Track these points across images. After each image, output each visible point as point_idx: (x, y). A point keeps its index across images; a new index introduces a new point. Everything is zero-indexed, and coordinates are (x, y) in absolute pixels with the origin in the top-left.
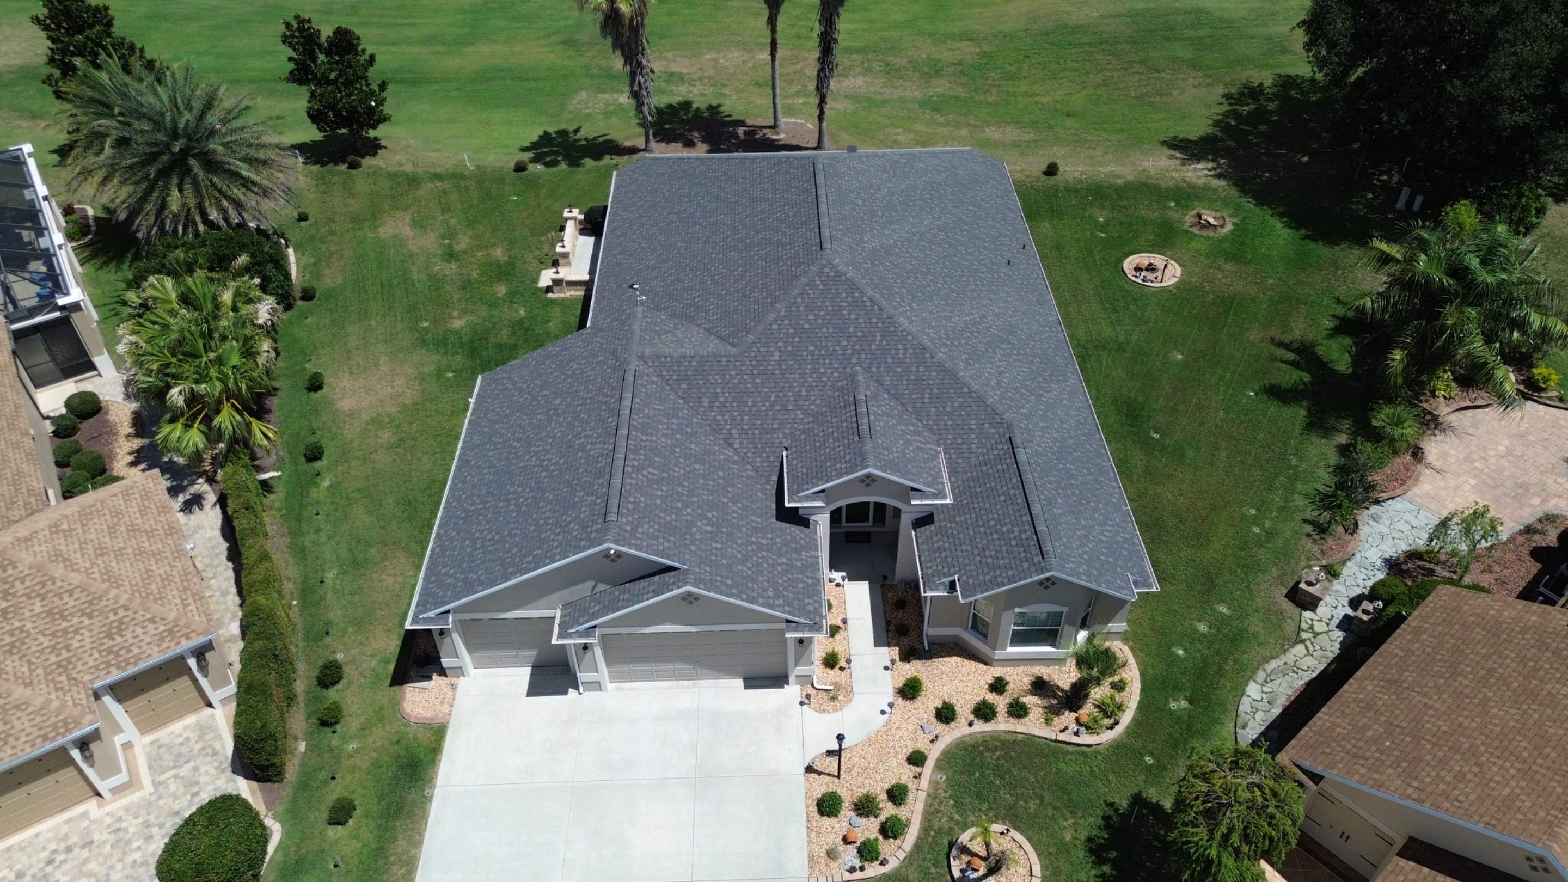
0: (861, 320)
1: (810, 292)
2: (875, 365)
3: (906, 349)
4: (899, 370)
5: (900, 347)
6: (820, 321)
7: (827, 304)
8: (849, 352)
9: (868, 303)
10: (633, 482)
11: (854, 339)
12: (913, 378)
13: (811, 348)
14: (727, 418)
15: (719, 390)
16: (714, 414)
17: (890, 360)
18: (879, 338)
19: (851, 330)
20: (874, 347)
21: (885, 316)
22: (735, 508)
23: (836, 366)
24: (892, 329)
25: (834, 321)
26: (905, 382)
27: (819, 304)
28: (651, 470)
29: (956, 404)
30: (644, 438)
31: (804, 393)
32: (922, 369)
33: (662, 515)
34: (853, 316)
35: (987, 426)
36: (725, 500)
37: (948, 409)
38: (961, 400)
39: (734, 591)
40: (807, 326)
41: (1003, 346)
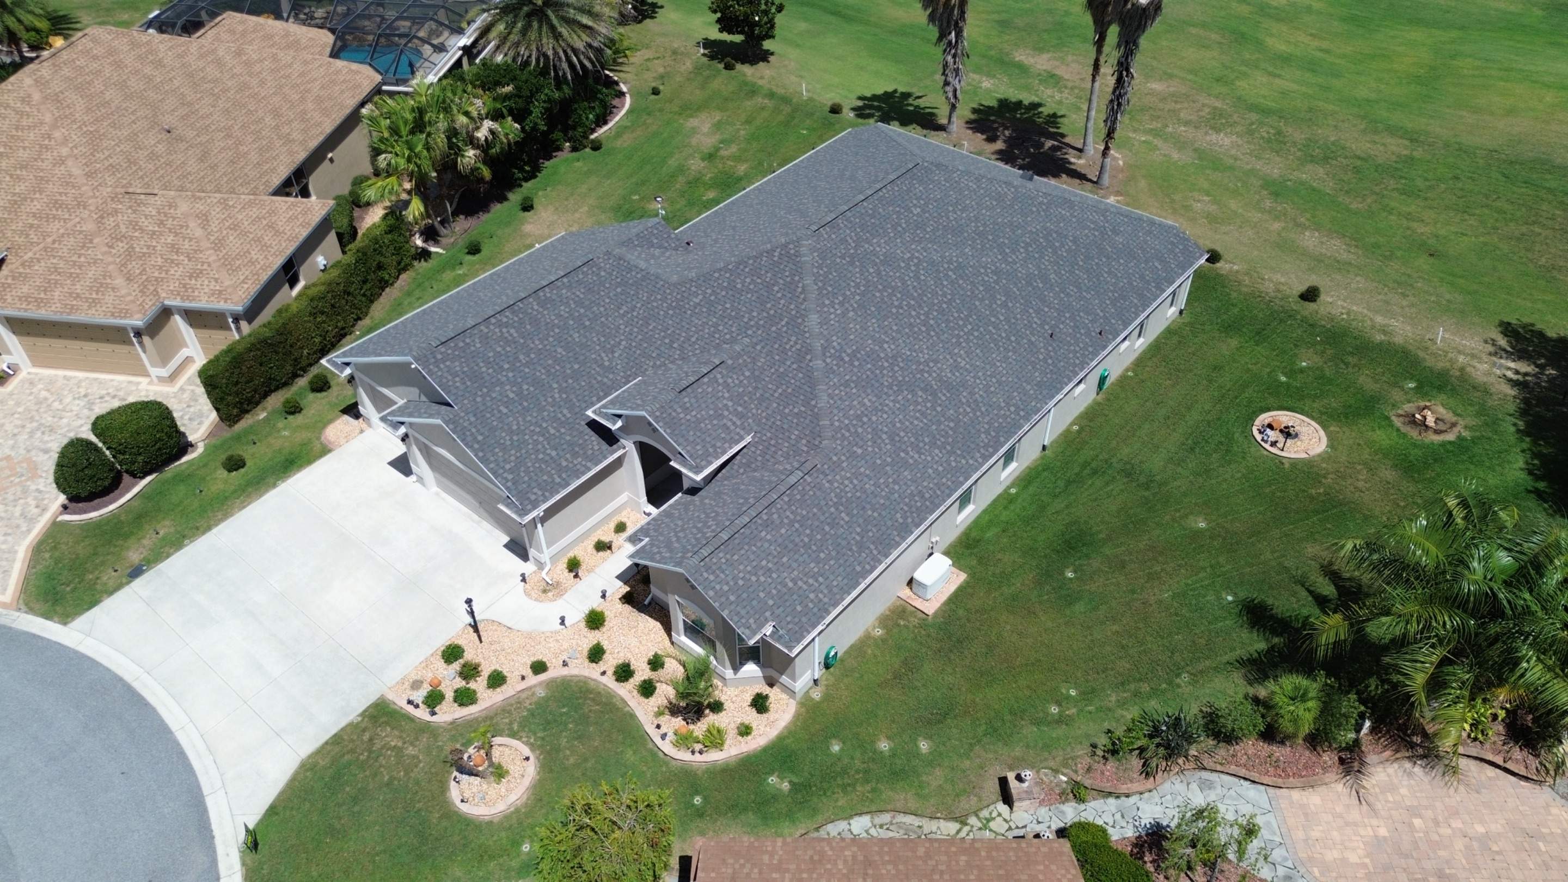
0: (782, 302)
1: (765, 259)
2: (763, 344)
3: (796, 343)
4: (777, 358)
5: (793, 338)
6: (752, 287)
7: (769, 275)
8: (752, 323)
9: (800, 290)
10: (486, 330)
11: (765, 314)
12: (781, 370)
13: (728, 306)
17: (776, 346)
18: (783, 323)
19: (769, 306)
20: (774, 329)
21: (803, 307)
22: (557, 396)
23: (734, 329)
24: (800, 321)
25: (761, 292)
26: (773, 370)
27: (763, 272)
28: (512, 331)
29: (796, 410)
30: (536, 307)
31: (693, 339)
32: (795, 366)
33: (482, 364)
34: (779, 295)
35: (804, 442)
36: (555, 386)
37: (787, 411)
38: (803, 409)
40: (739, 286)
41: (920, 393)
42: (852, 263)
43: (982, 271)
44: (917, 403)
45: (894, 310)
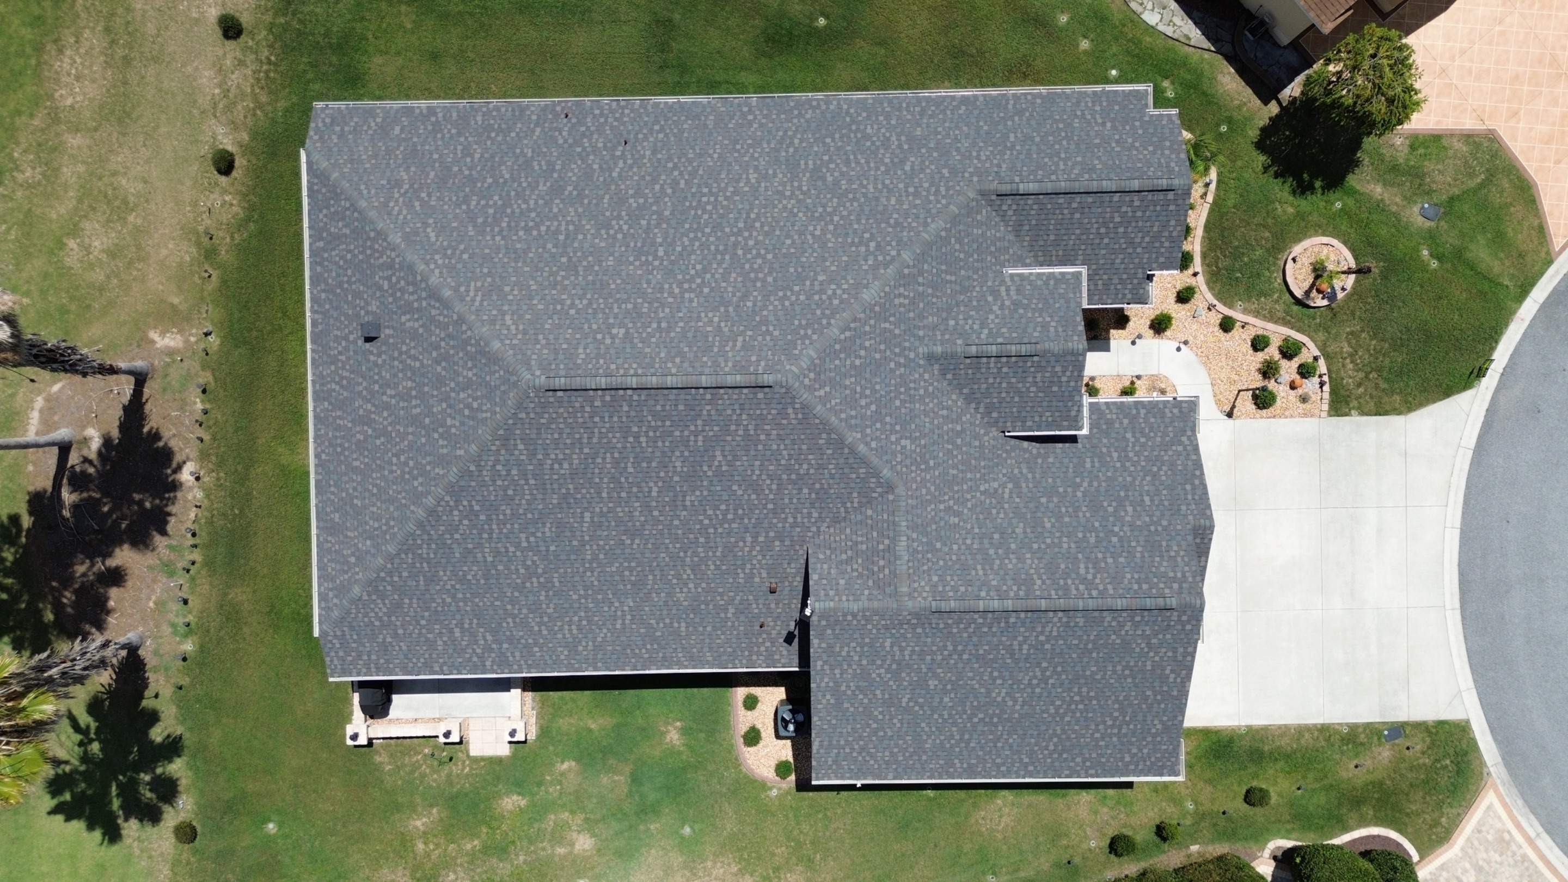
0: (867, 344)
1: (833, 402)
2: (916, 331)
3: (900, 295)
4: (921, 305)
5: (897, 301)
6: (868, 392)
7: (847, 383)
8: (902, 360)
9: (848, 334)
10: (1109, 587)
11: (888, 353)
12: (930, 291)
13: (898, 403)
14: (969, 496)
15: (942, 507)
16: (966, 511)
17: (911, 315)
18: (887, 325)
19: (878, 356)
20: (897, 331)
21: (862, 315)
22: (1085, 484)
23: (917, 376)
24: (877, 309)
25: (868, 376)
26: (934, 300)
27: (848, 392)
28: (1082, 571)
29: (957, 247)
30: (1039, 582)
31: (945, 412)
32: (920, 280)
33: (1138, 555)
34: (863, 353)
35: (979, 217)
36: (1079, 494)
37: (962, 256)
38: (953, 240)
39: (1197, 482)
40: (873, 407)
41: (830, 179)
42: (765, 322)
43: (620, 236)
44: (842, 174)
45: (770, 256)
